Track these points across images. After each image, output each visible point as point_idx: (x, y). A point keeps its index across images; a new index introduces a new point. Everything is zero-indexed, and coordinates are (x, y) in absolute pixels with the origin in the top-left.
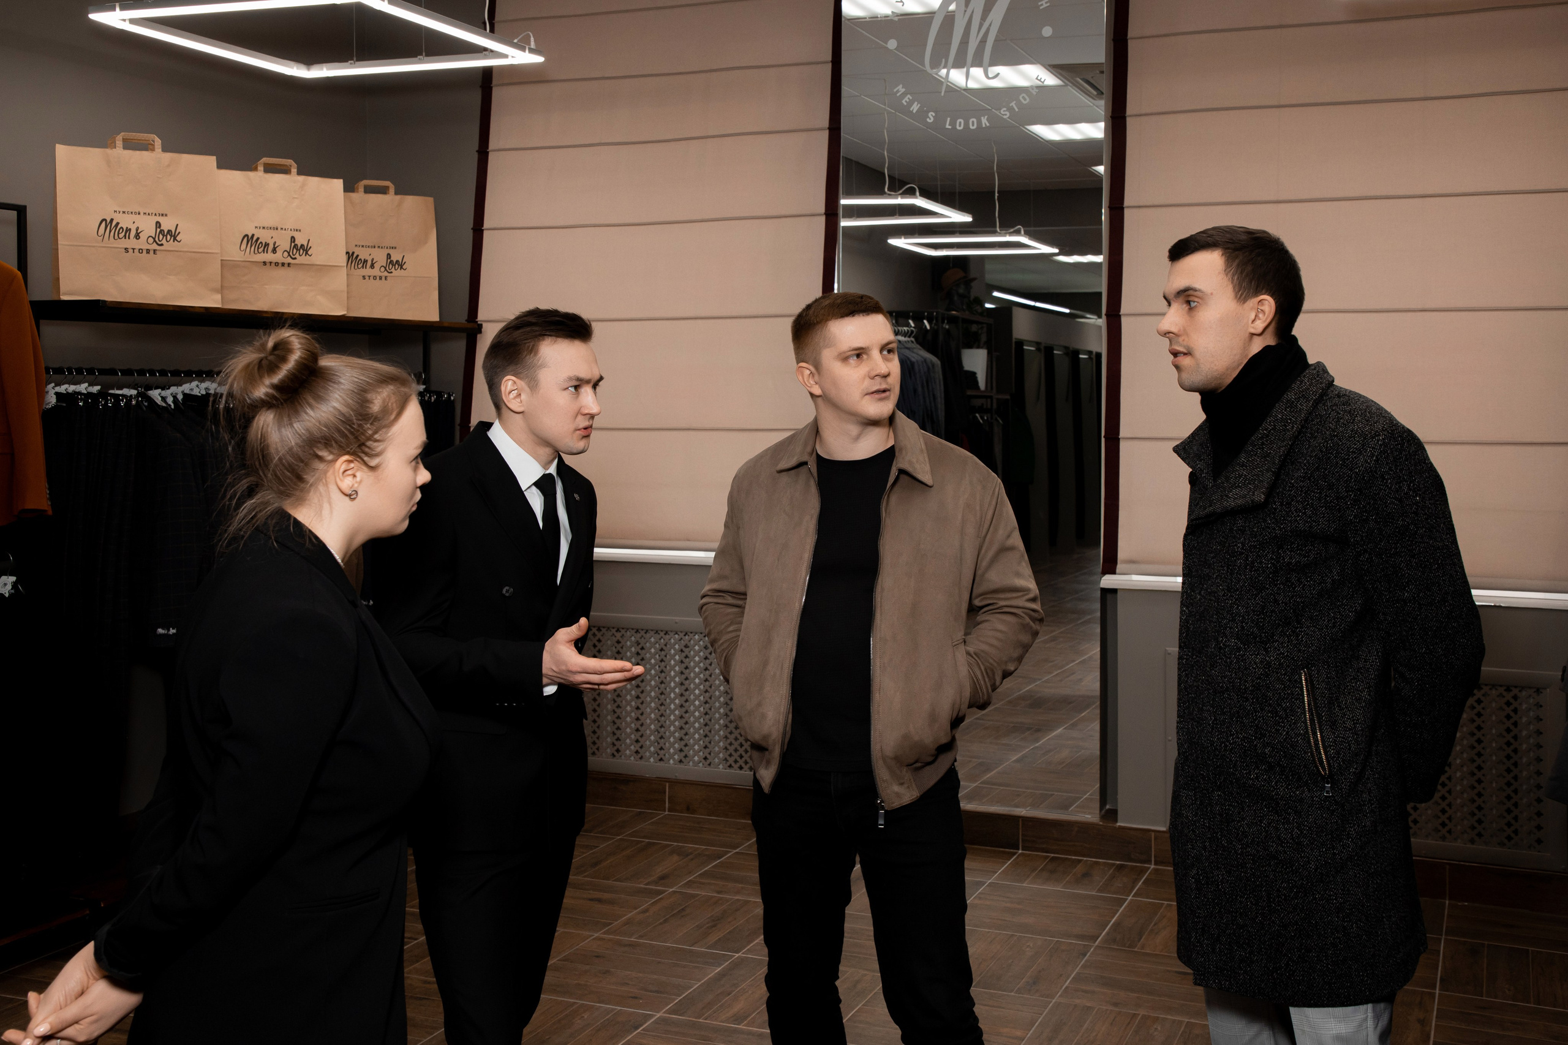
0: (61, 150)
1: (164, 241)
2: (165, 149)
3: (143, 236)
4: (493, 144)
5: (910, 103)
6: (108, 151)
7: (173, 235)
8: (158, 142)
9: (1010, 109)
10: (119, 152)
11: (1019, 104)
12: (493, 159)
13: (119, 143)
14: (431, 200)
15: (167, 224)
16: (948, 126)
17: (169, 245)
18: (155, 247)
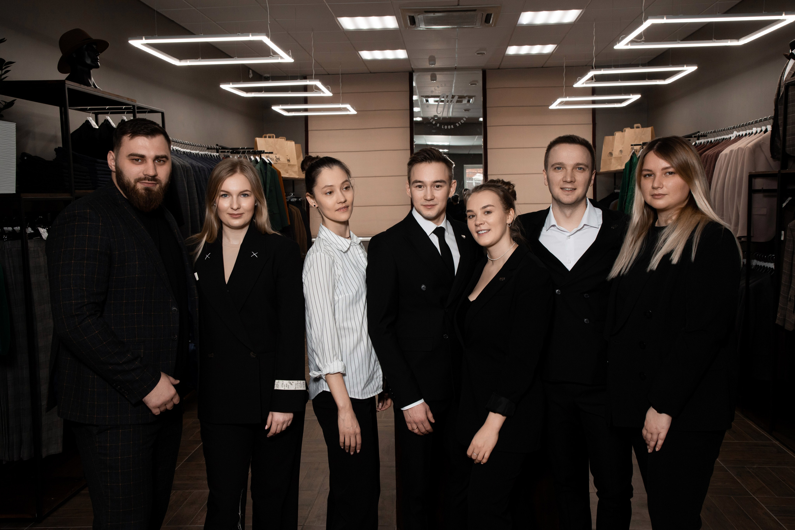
0: (258, 139)
1: (278, 161)
2: (276, 138)
3: (274, 160)
4: (310, 128)
5: (433, 121)
6: (265, 139)
7: (279, 159)
8: (274, 136)
9: (459, 124)
10: (267, 139)
11: (461, 123)
12: (310, 133)
13: (267, 137)
14: (300, 145)
15: (278, 157)
16: (443, 128)
17: (279, 162)
18: (276, 162)
